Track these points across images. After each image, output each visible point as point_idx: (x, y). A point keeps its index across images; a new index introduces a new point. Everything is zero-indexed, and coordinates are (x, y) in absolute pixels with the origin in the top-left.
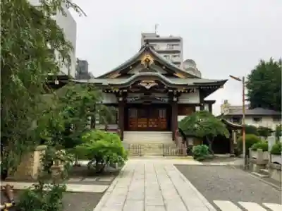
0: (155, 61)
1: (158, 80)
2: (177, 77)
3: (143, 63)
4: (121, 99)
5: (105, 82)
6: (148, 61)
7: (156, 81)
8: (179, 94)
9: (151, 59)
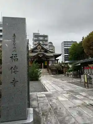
0: (42, 48)
1: (43, 54)
4: (33, 60)
9: (40, 47)
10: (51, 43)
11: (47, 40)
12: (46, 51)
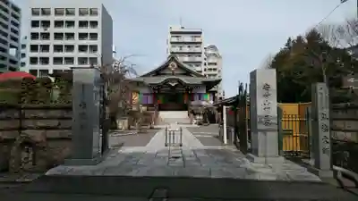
4: (156, 92)
7: (177, 82)
8: (191, 89)
10: (213, 47)
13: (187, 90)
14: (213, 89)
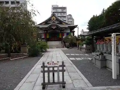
0: (56, 19)
1: (57, 26)
2: (63, 24)
3: (52, 19)
4: (46, 32)
5: (41, 26)
6: (54, 19)
7: (56, 26)
8: (63, 30)
9: (55, 18)
10: (70, 15)
11: (65, 12)
12: (61, 22)
13: (61, 30)
14: (73, 31)
